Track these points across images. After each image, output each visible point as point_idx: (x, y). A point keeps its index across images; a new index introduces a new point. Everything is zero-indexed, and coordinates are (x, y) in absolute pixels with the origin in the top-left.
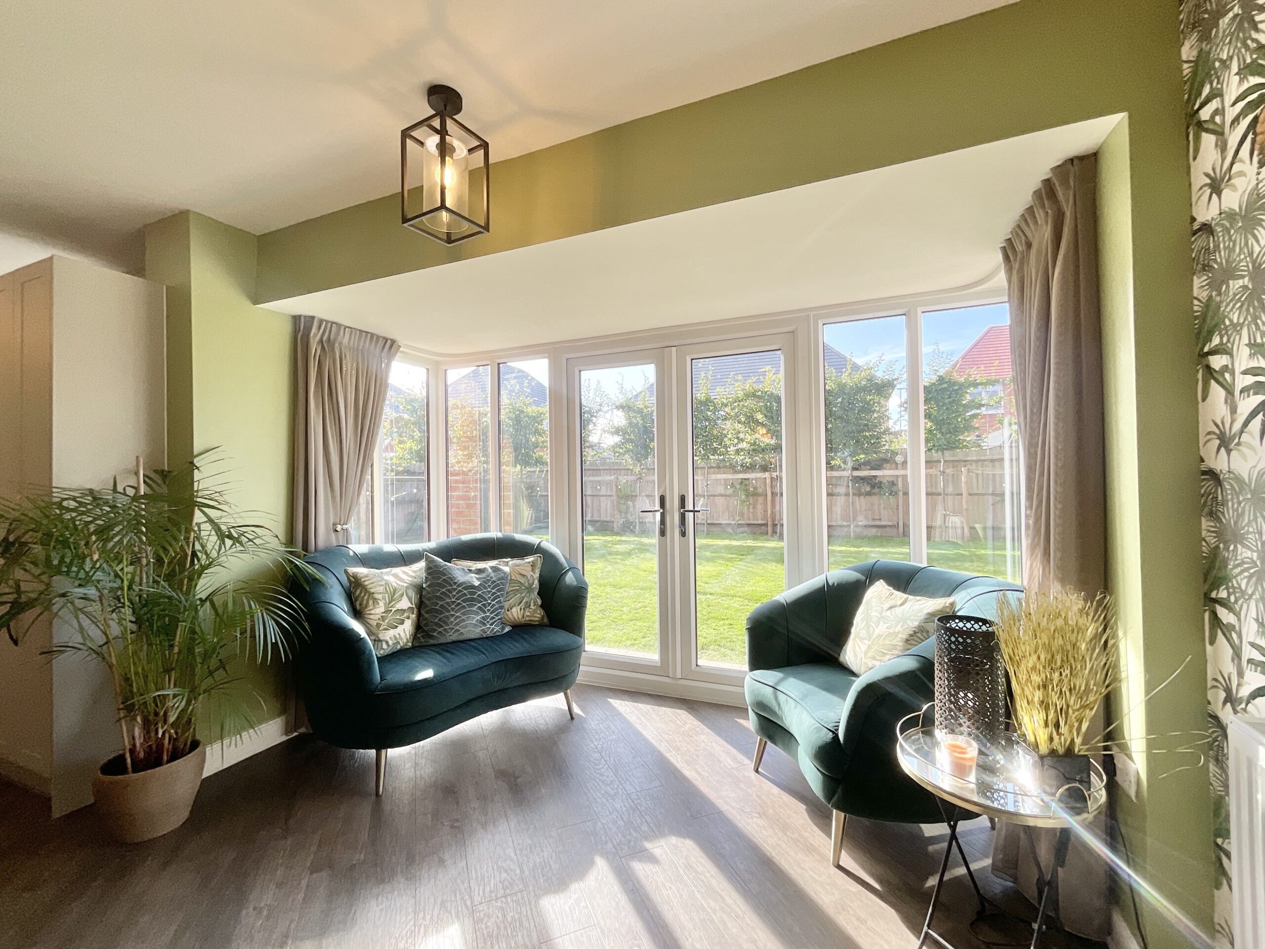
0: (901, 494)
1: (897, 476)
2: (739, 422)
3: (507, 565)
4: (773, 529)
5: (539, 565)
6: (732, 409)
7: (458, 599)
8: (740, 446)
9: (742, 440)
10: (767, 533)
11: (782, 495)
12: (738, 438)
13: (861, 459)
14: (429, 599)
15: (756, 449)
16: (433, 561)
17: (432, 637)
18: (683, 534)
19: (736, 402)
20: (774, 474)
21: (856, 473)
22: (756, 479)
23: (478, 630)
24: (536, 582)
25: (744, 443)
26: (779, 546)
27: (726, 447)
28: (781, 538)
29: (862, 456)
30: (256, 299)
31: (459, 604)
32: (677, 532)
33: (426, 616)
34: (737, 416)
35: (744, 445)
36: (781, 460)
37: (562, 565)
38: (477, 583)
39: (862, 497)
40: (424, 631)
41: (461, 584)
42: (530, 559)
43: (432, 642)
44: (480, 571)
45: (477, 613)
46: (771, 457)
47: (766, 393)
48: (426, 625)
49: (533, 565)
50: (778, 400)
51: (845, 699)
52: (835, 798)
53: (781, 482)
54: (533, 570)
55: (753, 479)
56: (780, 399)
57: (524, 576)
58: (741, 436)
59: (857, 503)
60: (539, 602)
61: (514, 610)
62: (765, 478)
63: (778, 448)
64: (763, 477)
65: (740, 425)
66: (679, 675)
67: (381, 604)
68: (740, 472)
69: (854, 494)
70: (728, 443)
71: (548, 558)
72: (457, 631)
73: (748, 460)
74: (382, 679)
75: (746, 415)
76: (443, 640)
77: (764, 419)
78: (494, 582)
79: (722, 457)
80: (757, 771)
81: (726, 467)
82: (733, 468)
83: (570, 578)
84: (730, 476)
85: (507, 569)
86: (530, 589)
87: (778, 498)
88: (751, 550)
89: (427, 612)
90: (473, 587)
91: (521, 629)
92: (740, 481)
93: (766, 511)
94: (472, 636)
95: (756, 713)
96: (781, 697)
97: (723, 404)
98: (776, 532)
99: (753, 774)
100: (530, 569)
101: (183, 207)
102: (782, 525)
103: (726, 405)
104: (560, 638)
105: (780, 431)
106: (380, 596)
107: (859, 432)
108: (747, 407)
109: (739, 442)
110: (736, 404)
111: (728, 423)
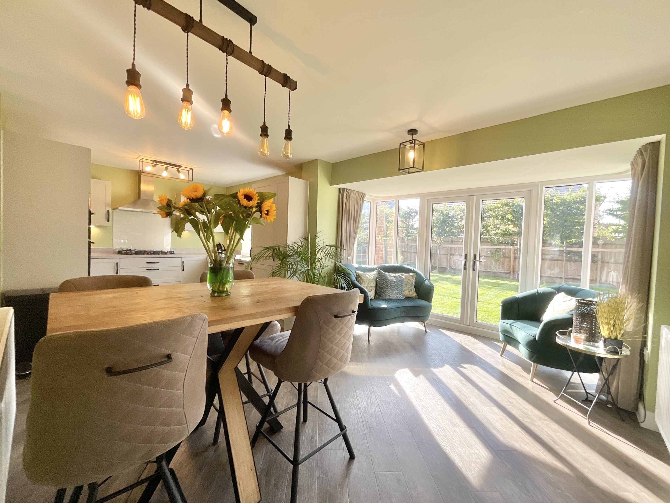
0: (600, 262)
1: (598, 252)
2: (497, 219)
3: (404, 276)
4: (513, 277)
5: (415, 276)
6: (494, 212)
7: (389, 285)
8: (497, 231)
9: (498, 229)
10: (509, 278)
11: (520, 258)
12: (496, 227)
13: (573, 241)
14: (379, 284)
15: (506, 234)
16: (380, 271)
17: (380, 296)
18: (474, 270)
19: (496, 208)
20: (516, 247)
21: (569, 249)
22: (505, 249)
23: (396, 296)
24: (414, 283)
25: (500, 230)
26: (516, 284)
27: (488, 231)
28: (518, 281)
29: (574, 240)
30: (331, 184)
31: (389, 287)
32: (471, 269)
33: (379, 289)
34: (496, 216)
35: (499, 231)
36: (521, 240)
37: (423, 278)
38: (395, 280)
39: (572, 263)
40: (378, 294)
41: (389, 280)
42: (412, 274)
43: (382, 298)
44: (395, 277)
45: (395, 290)
46: (515, 238)
47: (514, 204)
48: (379, 292)
49: (413, 276)
50: (521, 208)
51: (538, 328)
52: (533, 358)
53: (520, 251)
54: (413, 278)
55: (503, 249)
56: (523, 207)
57: (409, 280)
58: (498, 226)
59: (569, 266)
60: (415, 290)
61: (406, 291)
62: (511, 249)
63: (519, 234)
64: (510, 248)
65: (497, 221)
66: (468, 324)
67: (366, 283)
68: (496, 245)
69: (566, 260)
70: (490, 229)
71: (418, 274)
72: (389, 295)
73: (501, 239)
74: (371, 306)
75: (501, 215)
76: (384, 298)
77: (512, 218)
78: (400, 281)
79: (486, 237)
80: (501, 356)
81: (488, 242)
82: (492, 242)
83: (427, 282)
84: (490, 247)
85: (403, 277)
86: (412, 284)
87: (517, 260)
88: (499, 285)
89: (379, 288)
90: (394, 281)
91: (408, 298)
92: (495, 250)
93: (510, 266)
94: (394, 298)
95: (503, 334)
96: (513, 328)
97: (488, 210)
98: (515, 278)
99: (500, 357)
100: (412, 278)
101: (317, 158)
102: (518, 274)
103: (490, 210)
104: (423, 303)
105: (521, 225)
106: (366, 281)
107: (574, 226)
108: (502, 211)
109: (496, 229)
110: (496, 210)
111: (491, 220)
